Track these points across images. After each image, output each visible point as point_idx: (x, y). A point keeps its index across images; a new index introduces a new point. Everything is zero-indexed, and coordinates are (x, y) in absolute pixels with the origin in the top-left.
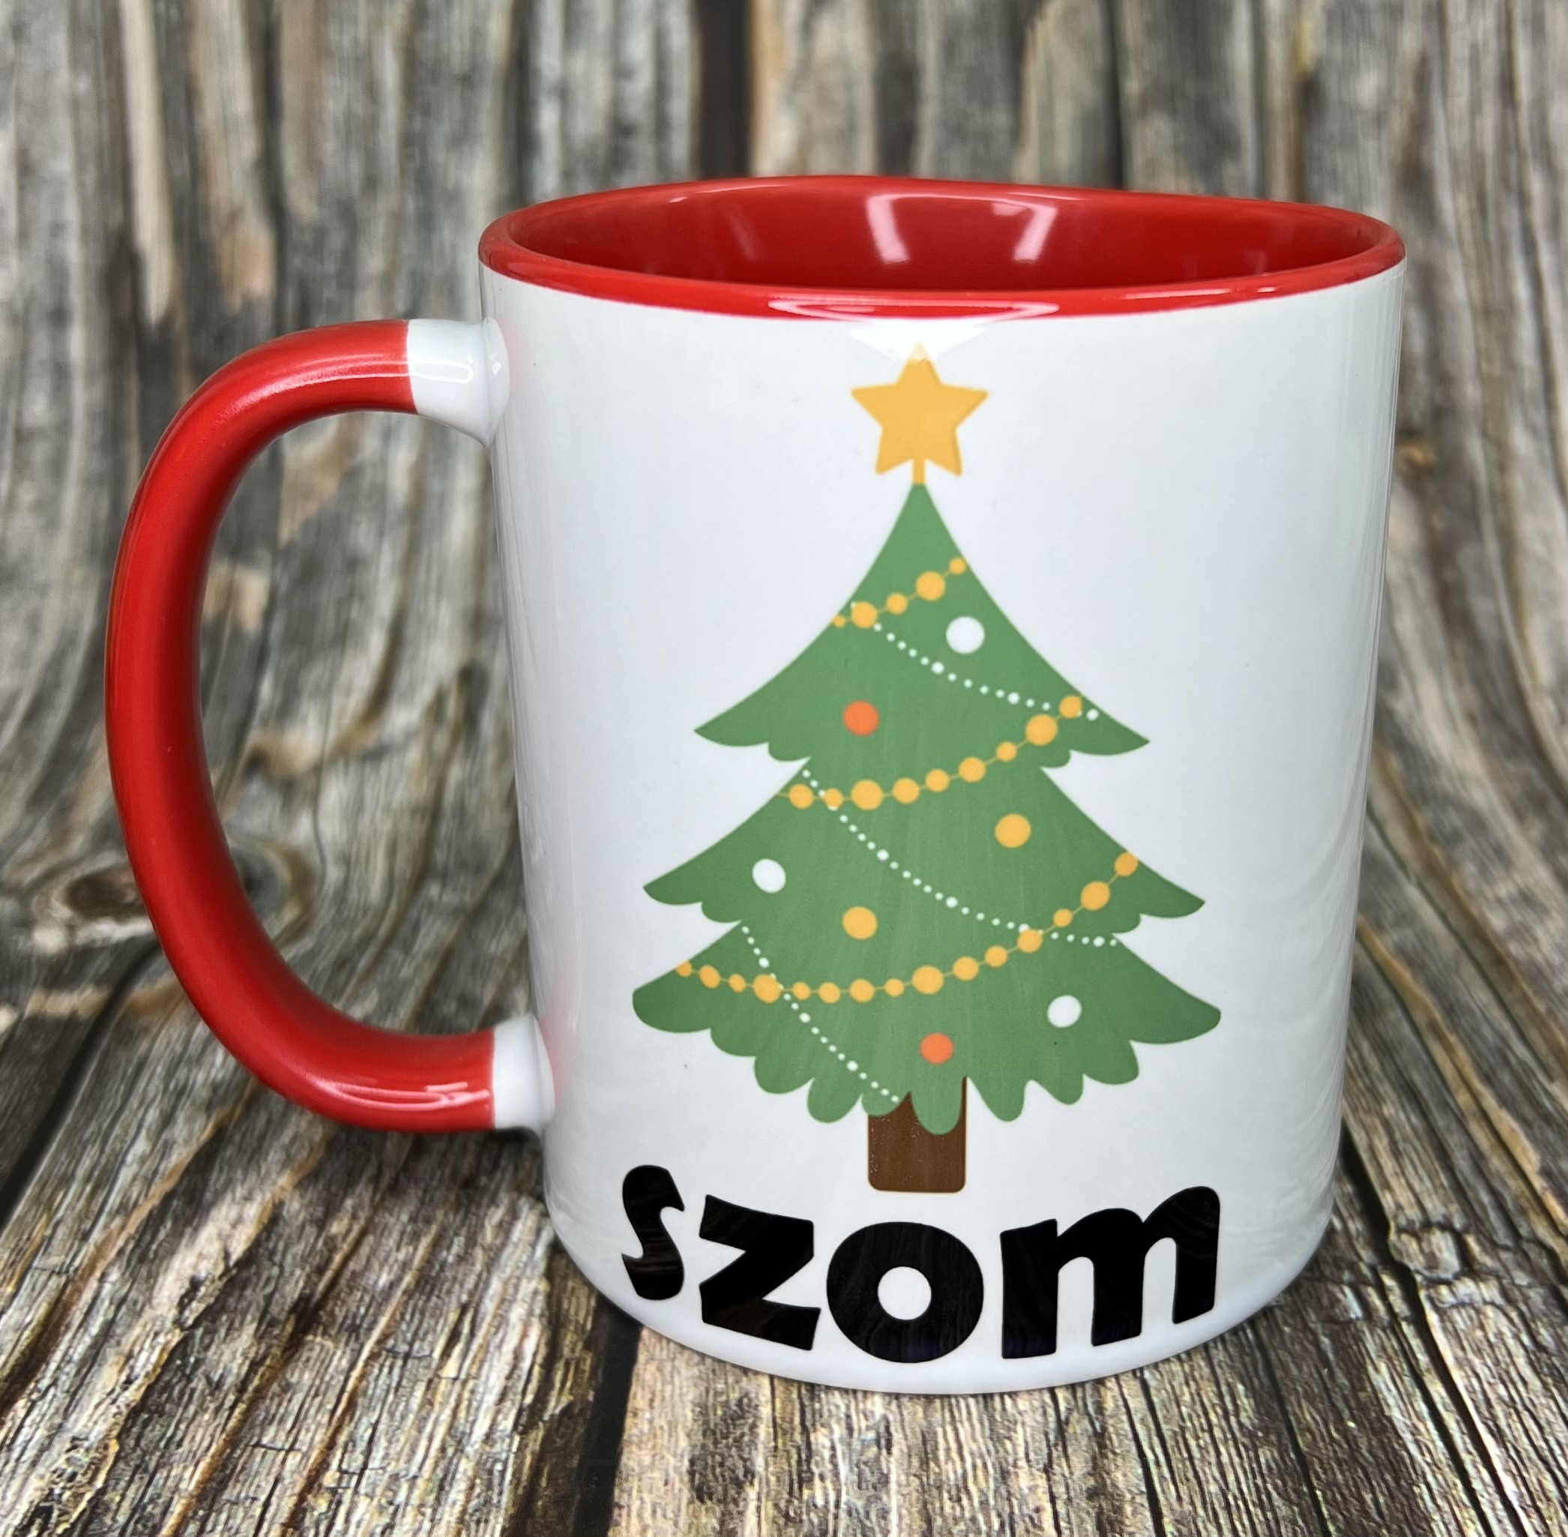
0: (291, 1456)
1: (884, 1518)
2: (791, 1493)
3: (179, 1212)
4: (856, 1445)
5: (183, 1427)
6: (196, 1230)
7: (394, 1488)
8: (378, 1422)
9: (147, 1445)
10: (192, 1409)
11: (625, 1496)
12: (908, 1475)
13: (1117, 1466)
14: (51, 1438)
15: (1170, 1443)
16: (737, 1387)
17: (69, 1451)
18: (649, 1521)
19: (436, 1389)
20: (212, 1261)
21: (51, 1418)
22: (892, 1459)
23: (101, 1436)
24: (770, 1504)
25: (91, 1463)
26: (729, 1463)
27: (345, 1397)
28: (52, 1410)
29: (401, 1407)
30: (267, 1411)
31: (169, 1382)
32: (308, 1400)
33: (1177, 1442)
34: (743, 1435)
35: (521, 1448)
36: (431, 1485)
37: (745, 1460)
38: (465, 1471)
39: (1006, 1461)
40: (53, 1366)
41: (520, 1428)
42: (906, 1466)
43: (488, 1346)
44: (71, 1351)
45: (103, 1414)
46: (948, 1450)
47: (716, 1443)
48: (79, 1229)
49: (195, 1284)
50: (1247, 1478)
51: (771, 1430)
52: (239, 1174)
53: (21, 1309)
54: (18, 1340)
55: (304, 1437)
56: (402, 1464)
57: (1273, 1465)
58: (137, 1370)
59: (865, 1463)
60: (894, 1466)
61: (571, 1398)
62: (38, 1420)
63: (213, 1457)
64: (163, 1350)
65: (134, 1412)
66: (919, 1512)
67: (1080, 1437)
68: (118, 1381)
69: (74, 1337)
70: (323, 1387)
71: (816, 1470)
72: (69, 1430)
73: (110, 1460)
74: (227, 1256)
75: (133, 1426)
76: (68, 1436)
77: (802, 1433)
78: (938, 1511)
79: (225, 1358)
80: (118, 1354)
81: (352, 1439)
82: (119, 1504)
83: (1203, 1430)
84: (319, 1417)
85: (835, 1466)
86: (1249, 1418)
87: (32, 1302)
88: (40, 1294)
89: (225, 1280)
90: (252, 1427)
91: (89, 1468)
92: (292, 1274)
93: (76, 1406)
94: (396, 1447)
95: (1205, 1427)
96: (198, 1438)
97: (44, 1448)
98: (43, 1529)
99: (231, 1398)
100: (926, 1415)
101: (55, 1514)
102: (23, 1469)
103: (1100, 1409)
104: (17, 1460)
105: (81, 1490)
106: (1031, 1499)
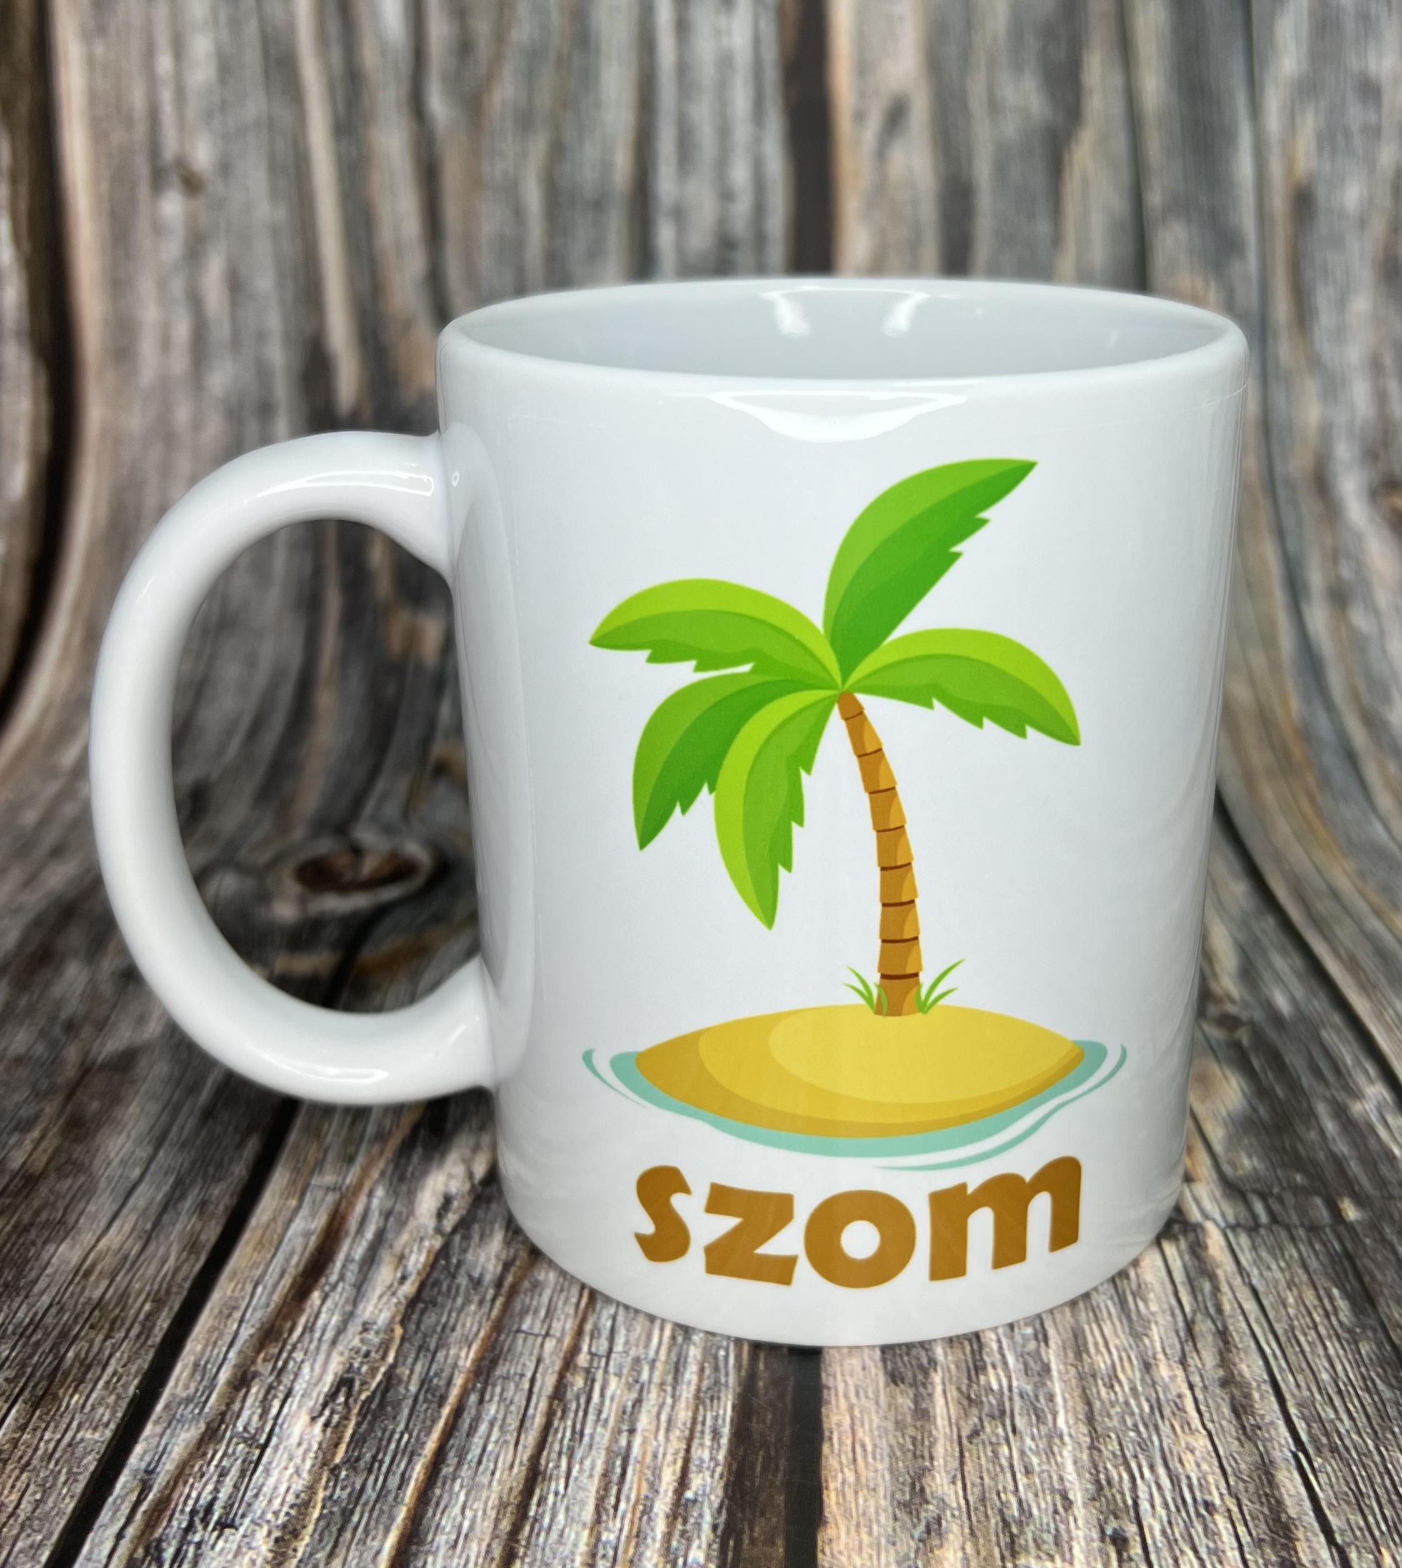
0: (548, 1340)
1: (1052, 1401)
2: (970, 1379)
3: (426, 1139)
4: (1019, 1339)
5: (453, 1314)
6: (443, 1155)
7: (637, 1368)
8: (616, 1314)
9: (426, 1329)
10: (460, 1300)
11: (831, 1379)
12: (1065, 1364)
13: (1241, 1360)
14: (345, 1322)
15: (1283, 1339)
17: (361, 1333)
18: (854, 1400)
20: (460, 1181)
21: (343, 1307)
22: (1051, 1351)
23: (386, 1322)
24: (953, 1388)
25: (382, 1344)
26: (911, 1353)
27: (586, 1293)
28: (343, 1300)
30: (523, 1303)
31: (437, 1279)
32: (555, 1297)
36: (668, 1366)
37: (924, 1351)
38: (695, 1356)
39: (1146, 1353)
40: (339, 1264)
42: (1063, 1358)
44: (352, 1253)
45: (386, 1304)
46: (1096, 1344)
48: (346, 1151)
49: (448, 1200)
50: (1352, 1367)
53: (306, 1218)
54: (307, 1244)
55: (557, 1325)
56: (641, 1350)
57: (1373, 1357)
58: (410, 1268)
59: (1028, 1355)
60: (1053, 1356)
62: (332, 1307)
63: (483, 1340)
64: (429, 1252)
65: (412, 1303)
66: (1080, 1396)
67: (1206, 1335)
68: (395, 1277)
70: (566, 1284)
71: (988, 1360)
72: (359, 1317)
73: (397, 1341)
74: (469, 1173)
75: (412, 1313)
76: (359, 1322)
78: (1096, 1396)
79: (482, 1259)
80: (392, 1255)
81: (596, 1328)
82: (410, 1377)
83: (1309, 1327)
84: (567, 1309)
85: (1003, 1356)
86: (1347, 1316)
87: (315, 1213)
88: (320, 1207)
89: (472, 1195)
90: (512, 1317)
91: (380, 1348)
93: (363, 1297)
94: (634, 1336)
95: (1311, 1325)
96: (468, 1324)
97: (341, 1330)
98: (348, 1396)
99: (491, 1292)
100: (1074, 1315)
101: (357, 1384)
102: (325, 1347)
103: (1219, 1310)
104: (320, 1340)
105: (376, 1365)
106: (1172, 1387)
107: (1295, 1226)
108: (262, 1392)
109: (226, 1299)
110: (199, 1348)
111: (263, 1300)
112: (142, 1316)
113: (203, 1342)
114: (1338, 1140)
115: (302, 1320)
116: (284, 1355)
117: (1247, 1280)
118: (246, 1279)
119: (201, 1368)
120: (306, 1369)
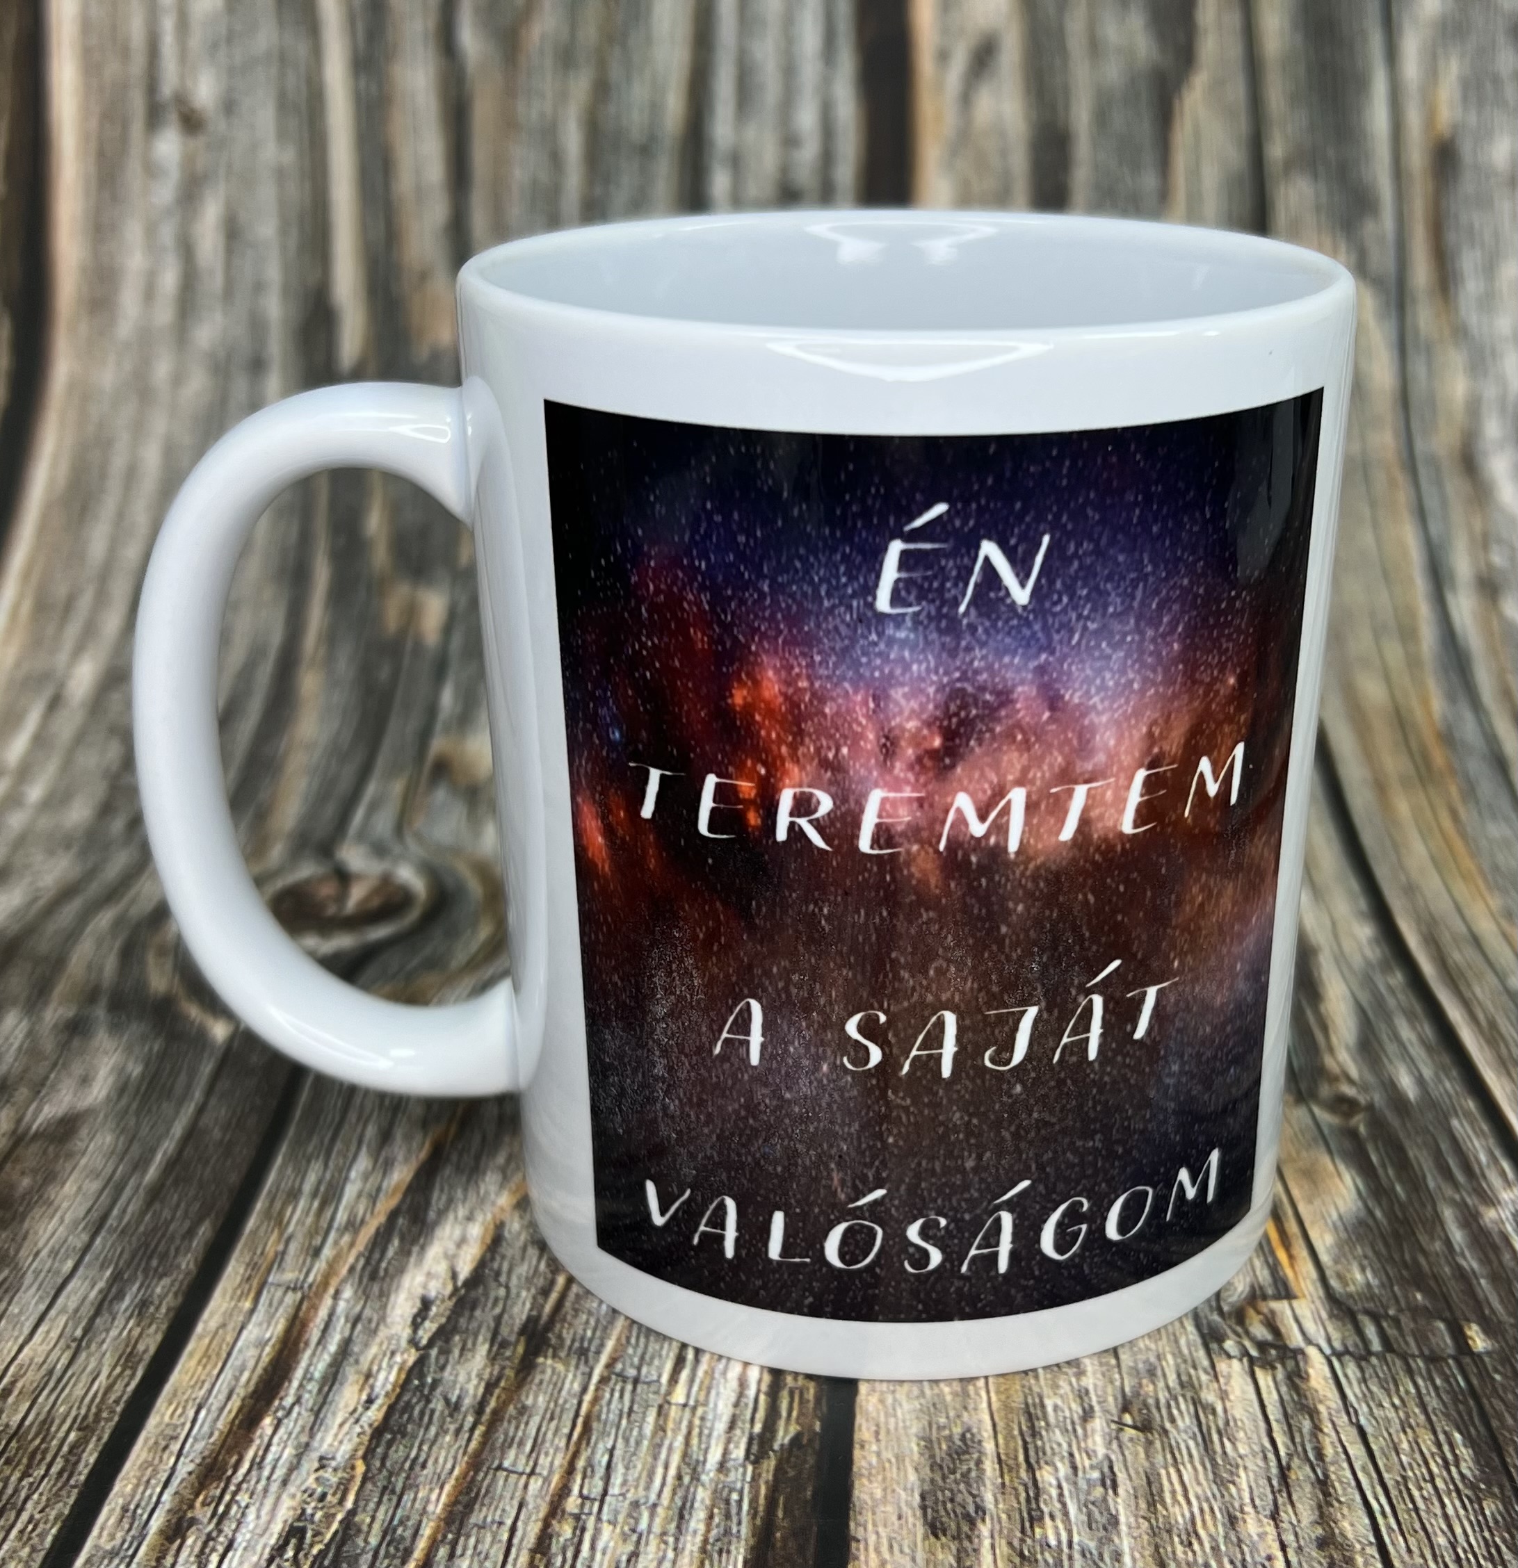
0: (533, 1480)
1: (1118, 1561)
2: (1023, 1531)
3: (404, 1229)
4: (1083, 1484)
5: (425, 1448)
6: (423, 1248)
7: (635, 1515)
8: (614, 1447)
9: (392, 1466)
10: (433, 1430)
11: (861, 1529)
12: (1137, 1517)
13: (1343, 1516)
14: (299, 1457)
15: (1393, 1492)
16: (958, 1422)
17: (317, 1470)
18: (887, 1556)
19: (667, 1416)
20: (441, 1281)
21: (297, 1437)
22: (1119, 1500)
23: (347, 1456)
24: (1004, 1542)
25: (340, 1483)
26: (959, 1498)
27: (580, 1421)
28: (298, 1429)
29: (635, 1433)
30: (506, 1434)
31: (408, 1403)
32: (544, 1425)
33: (1401, 1492)
34: (969, 1470)
35: (755, 1478)
36: (671, 1513)
37: (974, 1496)
38: (703, 1501)
39: (1233, 1506)
40: (295, 1384)
41: (752, 1457)
42: (1133, 1508)
43: (713, 1372)
44: (312, 1369)
45: (347, 1433)
46: (1173, 1492)
47: (944, 1478)
48: (310, 1244)
49: (426, 1304)
50: (1474, 1531)
51: (997, 1466)
52: (459, 1193)
53: (260, 1324)
54: (260, 1357)
55: (544, 1461)
56: (641, 1492)
57: (1499, 1518)
58: (377, 1390)
59: (1093, 1503)
60: (1122, 1506)
61: (798, 1428)
62: (285, 1437)
63: (457, 1481)
64: (400, 1370)
65: (378, 1432)
66: (1152, 1557)
67: (1303, 1484)
68: (359, 1399)
69: (314, 1354)
70: (558, 1410)
71: (1046, 1510)
72: (316, 1449)
73: (358, 1480)
74: (454, 1276)
75: (377, 1446)
76: (315, 1456)
77: (1027, 1471)
78: (1170, 1555)
79: (461, 1378)
80: (358, 1372)
81: (590, 1464)
82: (371, 1525)
84: (557, 1441)
85: (1064, 1505)
86: (1470, 1468)
87: (270, 1318)
88: (277, 1310)
89: (454, 1300)
90: (492, 1450)
91: (338, 1488)
92: (518, 1295)
93: (321, 1425)
94: (634, 1474)
95: (1427, 1477)
96: (441, 1460)
97: (293, 1468)
98: (298, 1549)
99: (470, 1419)
100: (1148, 1456)
101: (309, 1534)
102: (274, 1487)
103: (1320, 1455)
104: (269, 1478)
105: (333, 1511)
106: (1261, 1547)
107: (1413, 1356)
108: (199, 1544)
109: (163, 1426)
110: (129, 1487)
111: (206, 1428)
112: (65, 1449)
113: (135, 1481)
114: (1467, 1254)
115: (250, 1454)
116: (227, 1497)
117: (1354, 1420)
118: (187, 1401)
119: (129, 1514)
120: (251, 1515)
